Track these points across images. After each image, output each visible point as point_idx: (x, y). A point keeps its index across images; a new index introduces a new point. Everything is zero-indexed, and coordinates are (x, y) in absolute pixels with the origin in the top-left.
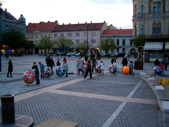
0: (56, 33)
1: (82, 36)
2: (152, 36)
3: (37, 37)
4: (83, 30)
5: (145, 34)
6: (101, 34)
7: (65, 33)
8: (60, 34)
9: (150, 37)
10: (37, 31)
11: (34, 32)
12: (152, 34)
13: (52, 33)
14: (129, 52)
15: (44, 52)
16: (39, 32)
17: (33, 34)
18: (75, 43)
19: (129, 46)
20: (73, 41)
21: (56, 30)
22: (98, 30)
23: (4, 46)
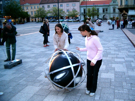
0: (43, 5)
1: (65, 7)
2: (134, 6)
3: (27, 9)
4: (66, 2)
5: (129, 4)
6: (80, 5)
7: (51, 5)
8: (46, 5)
9: (132, 7)
10: (27, 4)
11: (24, 5)
12: (134, 4)
13: (40, 5)
14: (102, 18)
15: (34, 20)
16: (29, 4)
17: (24, 6)
18: (65, 12)
19: (102, 13)
20: (64, 10)
21: (43, 3)
22: (77, 2)
23: (6, 17)
